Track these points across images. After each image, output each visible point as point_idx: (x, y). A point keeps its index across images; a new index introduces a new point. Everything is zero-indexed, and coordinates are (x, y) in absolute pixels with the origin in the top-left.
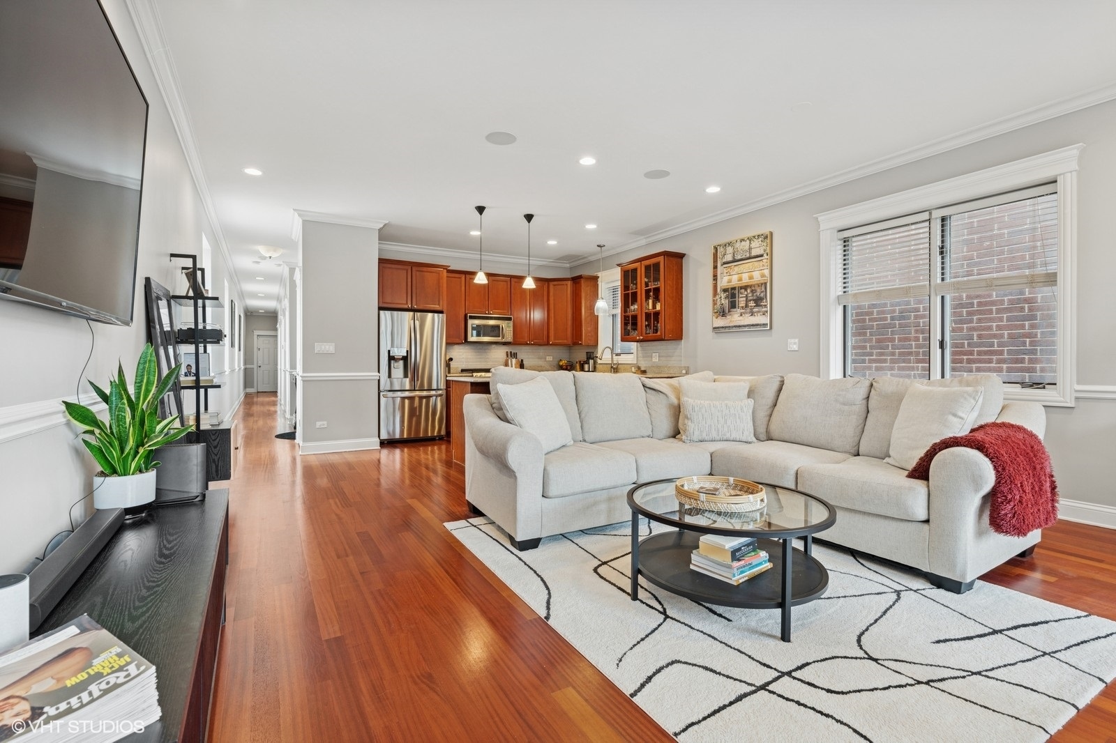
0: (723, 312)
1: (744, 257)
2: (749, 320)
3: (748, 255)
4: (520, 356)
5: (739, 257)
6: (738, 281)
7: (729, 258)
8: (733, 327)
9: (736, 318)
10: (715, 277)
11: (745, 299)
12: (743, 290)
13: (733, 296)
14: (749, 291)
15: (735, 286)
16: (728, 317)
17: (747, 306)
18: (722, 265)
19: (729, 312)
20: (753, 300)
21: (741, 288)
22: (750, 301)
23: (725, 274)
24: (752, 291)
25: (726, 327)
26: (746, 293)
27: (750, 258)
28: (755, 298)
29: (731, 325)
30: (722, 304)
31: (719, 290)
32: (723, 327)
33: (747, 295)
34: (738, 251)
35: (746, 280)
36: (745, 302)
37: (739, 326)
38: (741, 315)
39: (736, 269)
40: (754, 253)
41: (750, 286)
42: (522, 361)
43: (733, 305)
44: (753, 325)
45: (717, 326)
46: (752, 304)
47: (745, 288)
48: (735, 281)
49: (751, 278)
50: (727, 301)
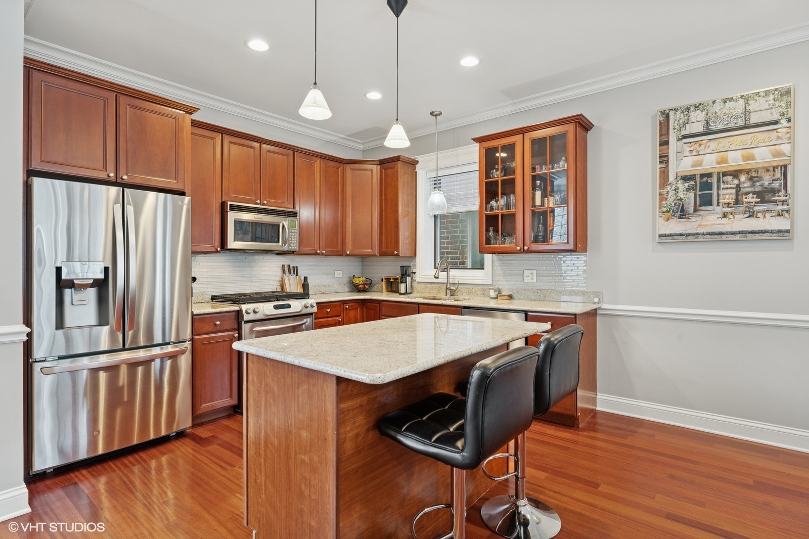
0: (683, 210)
1: (731, 125)
2: (741, 223)
3: (741, 123)
4: (302, 273)
5: (721, 126)
6: (718, 163)
7: (698, 128)
8: (704, 234)
9: (711, 220)
10: (664, 159)
11: (734, 191)
12: (729, 178)
13: (707, 186)
14: (743, 178)
15: (710, 171)
16: (693, 219)
17: (737, 202)
18: (679, 140)
19: (696, 210)
20: (754, 193)
21: (725, 174)
22: (747, 193)
23: (686, 153)
24: (751, 179)
25: (688, 235)
26: (736, 182)
27: (745, 127)
28: (757, 189)
29: (700, 231)
30: (681, 200)
31: (672, 178)
32: (681, 235)
33: (738, 186)
34: (717, 117)
35: (735, 160)
36: (734, 197)
37: (721, 234)
38: (725, 215)
39: (713, 145)
40: (754, 119)
41: (748, 172)
42: (306, 279)
43: (706, 201)
44: (753, 232)
45: (668, 232)
46: (751, 198)
47: (736, 174)
48: (709, 163)
49: (747, 158)
50: (691, 195)
